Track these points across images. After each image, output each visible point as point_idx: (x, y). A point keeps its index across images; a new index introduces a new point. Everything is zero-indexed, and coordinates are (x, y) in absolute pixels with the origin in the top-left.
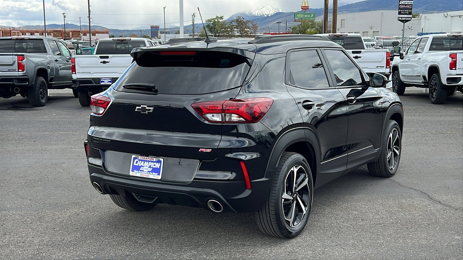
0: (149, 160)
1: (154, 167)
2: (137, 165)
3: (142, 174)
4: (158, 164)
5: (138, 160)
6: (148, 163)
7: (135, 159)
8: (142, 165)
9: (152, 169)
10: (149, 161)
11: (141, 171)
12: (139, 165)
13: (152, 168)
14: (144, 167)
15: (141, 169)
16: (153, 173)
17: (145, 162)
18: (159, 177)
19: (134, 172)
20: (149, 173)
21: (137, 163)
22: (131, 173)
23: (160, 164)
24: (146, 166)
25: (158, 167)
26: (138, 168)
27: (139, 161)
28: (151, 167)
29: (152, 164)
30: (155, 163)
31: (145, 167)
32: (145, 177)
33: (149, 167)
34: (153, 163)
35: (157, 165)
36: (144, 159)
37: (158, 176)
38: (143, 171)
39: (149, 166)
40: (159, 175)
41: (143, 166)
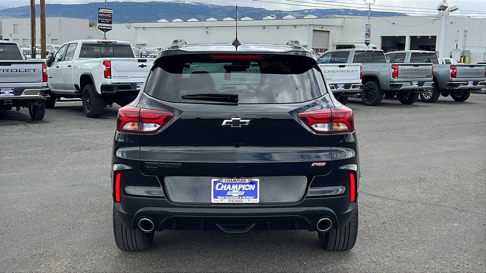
0: (238, 182)
1: (246, 189)
2: (221, 189)
3: (232, 199)
4: (251, 185)
5: (221, 184)
6: (237, 185)
7: (215, 183)
8: (228, 189)
9: (244, 192)
10: (238, 184)
11: (228, 196)
12: (224, 189)
13: (245, 190)
14: (232, 191)
15: (227, 194)
16: (247, 197)
17: (233, 185)
18: (257, 201)
19: (217, 198)
20: (240, 197)
21: (220, 187)
22: (213, 201)
23: (254, 185)
24: (234, 189)
25: (253, 189)
26: (223, 193)
27: (223, 185)
28: (243, 189)
29: (244, 187)
30: (248, 185)
31: (234, 191)
32: (237, 202)
33: (239, 191)
34: (244, 185)
35: (252, 187)
36: (231, 182)
37: (255, 199)
38: (232, 196)
39: (239, 189)
40: (256, 197)
41: (230, 189)
